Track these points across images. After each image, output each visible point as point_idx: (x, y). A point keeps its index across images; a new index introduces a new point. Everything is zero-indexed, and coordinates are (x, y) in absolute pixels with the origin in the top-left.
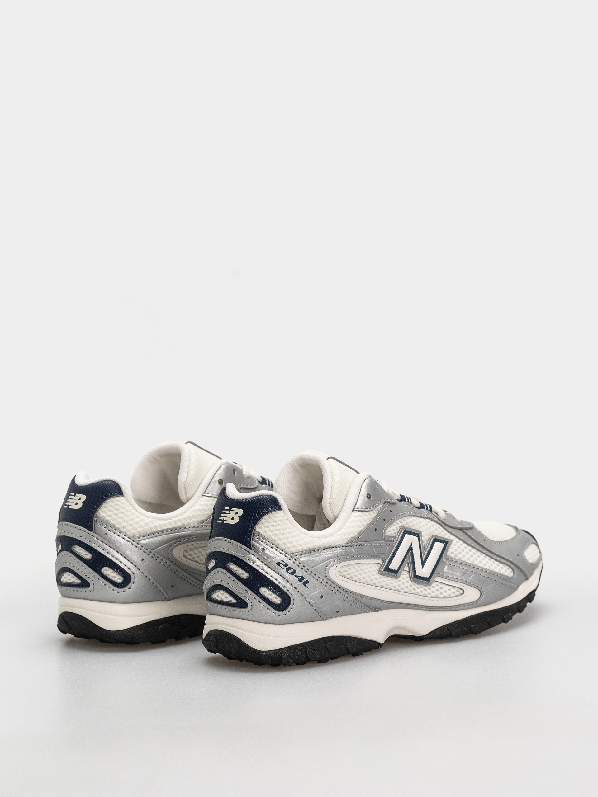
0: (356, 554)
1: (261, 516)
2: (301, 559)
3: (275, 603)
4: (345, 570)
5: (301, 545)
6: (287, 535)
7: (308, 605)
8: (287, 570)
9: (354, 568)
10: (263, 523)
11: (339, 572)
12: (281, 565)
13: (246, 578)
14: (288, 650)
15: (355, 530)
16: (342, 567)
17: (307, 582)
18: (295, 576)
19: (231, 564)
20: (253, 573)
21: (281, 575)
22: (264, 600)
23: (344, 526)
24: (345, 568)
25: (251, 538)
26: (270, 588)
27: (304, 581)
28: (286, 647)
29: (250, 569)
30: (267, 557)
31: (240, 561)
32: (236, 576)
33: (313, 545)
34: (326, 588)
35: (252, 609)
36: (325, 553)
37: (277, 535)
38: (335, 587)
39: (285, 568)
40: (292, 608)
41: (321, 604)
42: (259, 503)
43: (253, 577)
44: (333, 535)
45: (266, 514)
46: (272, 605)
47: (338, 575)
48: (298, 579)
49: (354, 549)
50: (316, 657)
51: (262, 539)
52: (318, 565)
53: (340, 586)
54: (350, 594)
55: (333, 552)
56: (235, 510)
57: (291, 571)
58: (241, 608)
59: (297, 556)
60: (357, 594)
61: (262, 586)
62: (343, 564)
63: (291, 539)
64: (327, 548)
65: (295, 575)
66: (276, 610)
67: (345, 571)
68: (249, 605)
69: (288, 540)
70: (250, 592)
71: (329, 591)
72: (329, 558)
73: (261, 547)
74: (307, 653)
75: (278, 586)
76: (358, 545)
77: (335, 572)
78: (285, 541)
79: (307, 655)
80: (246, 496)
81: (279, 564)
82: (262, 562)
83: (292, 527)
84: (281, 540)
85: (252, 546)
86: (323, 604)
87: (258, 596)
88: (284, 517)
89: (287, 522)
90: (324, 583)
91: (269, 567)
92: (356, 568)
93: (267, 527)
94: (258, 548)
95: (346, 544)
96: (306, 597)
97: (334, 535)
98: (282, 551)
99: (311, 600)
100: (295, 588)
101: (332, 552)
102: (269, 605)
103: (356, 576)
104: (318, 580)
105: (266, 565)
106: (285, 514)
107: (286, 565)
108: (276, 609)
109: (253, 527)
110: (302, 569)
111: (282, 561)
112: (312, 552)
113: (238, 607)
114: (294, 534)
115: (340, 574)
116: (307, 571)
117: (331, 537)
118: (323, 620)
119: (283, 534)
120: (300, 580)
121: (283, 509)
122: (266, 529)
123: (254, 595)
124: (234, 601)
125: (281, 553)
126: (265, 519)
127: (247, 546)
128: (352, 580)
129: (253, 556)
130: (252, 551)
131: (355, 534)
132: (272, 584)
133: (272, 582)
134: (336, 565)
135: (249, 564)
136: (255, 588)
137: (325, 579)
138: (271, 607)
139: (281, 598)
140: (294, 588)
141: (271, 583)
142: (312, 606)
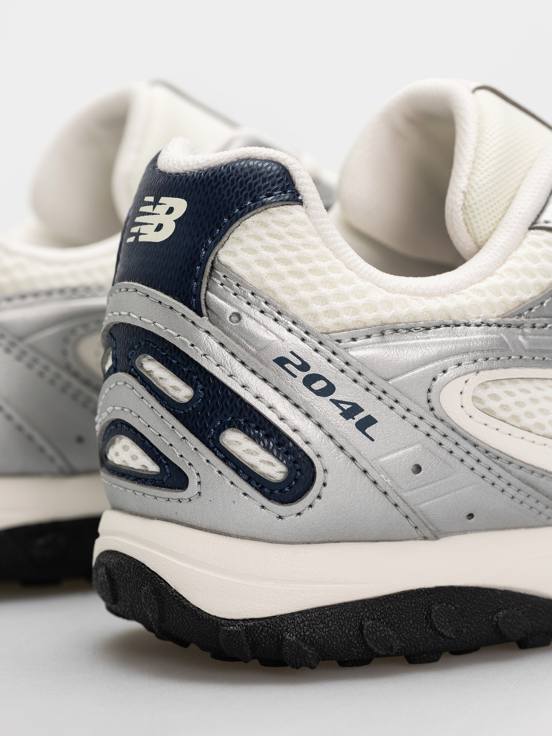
0: (530, 350)
1: (234, 218)
2: (353, 353)
3: (268, 478)
4: (493, 394)
5: (355, 310)
6: (313, 278)
7: (372, 490)
8: (309, 381)
9: (523, 391)
10: (240, 240)
11: (474, 398)
12: (288, 366)
13: (186, 400)
14: (303, 621)
15: (533, 281)
16: (484, 385)
17: (370, 421)
18: (331, 400)
19: (149, 360)
20: (206, 385)
21: (286, 397)
22: (233, 469)
23: (498, 267)
24: (494, 389)
25: (201, 282)
26: (252, 433)
27: (359, 417)
28: (300, 612)
29: (197, 374)
30: (247, 341)
31: (171, 351)
32: (159, 393)
33: (393, 311)
34: (431, 444)
35: (199, 493)
36: (431, 340)
37: (279, 276)
38: (461, 441)
39: (301, 375)
40: (319, 497)
41: (415, 491)
42: (233, 180)
43: (205, 397)
44: (460, 289)
45: (250, 211)
46: (257, 484)
47: (470, 408)
48: (341, 411)
49: (524, 335)
50: (392, 647)
51: (236, 287)
52: (407, 372)
53: (475, 441)
54: (511, 467)
55: (456, 338)
56: (168, 201)
57: (319, 385)
58: (171, 488)
59: (339, 341)
60: (533, 470)
61: (231, 425)
62: (486, 376)
63: (325, 291)
64: (438, 325)
65: (332, 397)
66: (269, 499)
67: (495, 397)
68: (193, 481)
69: (313, 294)
70: (194, 442)
71: (442, 453)
72: (440, 357)
73: (231, 310)
74: (365, 631)
75: (276, 429)
76: (538, 325)
77: (462, 399)
78: (304, 294)
79: (364, 639)
80: (201, 162)
81: (281, 361)
82: (233, 354)
83: (331, 254)
84: (292, 290)
85: (206, 306)
86: (422, 489)
87: (216, 455)
88: (305, 224)
89: (316, 240)
90: (424, 427)
91: (253, 372)
92: (529, 392)
93: (253, 251)
94: (223, 311)
95: (499, 319)
96: (365, 465)
97: (464, 291)
98: (294, 323)
99: (383, 476)
100: (331, 437)
101: (452, 339)
102: (250, 483)
103: (530, 415)
104: (404, 417)
105: (243, 363)
106: (309, 216)
107: (304, 367)
108: (270, 496)
109: (210, 249)
110: (355, 381)
111: (292, 353)
112: (388, 332)
113: (165, 487)
114: (332, 275)
115: (477, 404)
116: (371, 387)
117: (454, 296)
118: (425, 538)
119: (299, 274)
120: (348, 414)
121: (305, 202)
122: (249, 258)
123: (206, 453)
124: (153, 468)
125: (290, 330)
126: (247, 228)
127: (190, 307)
128: (517, 425)
129: (207, 335)
130: (204, 322)
131: (530, 293)
132: (260, 423)
133: (260, 414)
134: (465, 378)
135: (195, 358)
136: (210, 432)
137: (429, 417)
138: (256, 489)
139: (286, 465)
140: (326, 437)
141: (255, 417)
142: (385, 493)
